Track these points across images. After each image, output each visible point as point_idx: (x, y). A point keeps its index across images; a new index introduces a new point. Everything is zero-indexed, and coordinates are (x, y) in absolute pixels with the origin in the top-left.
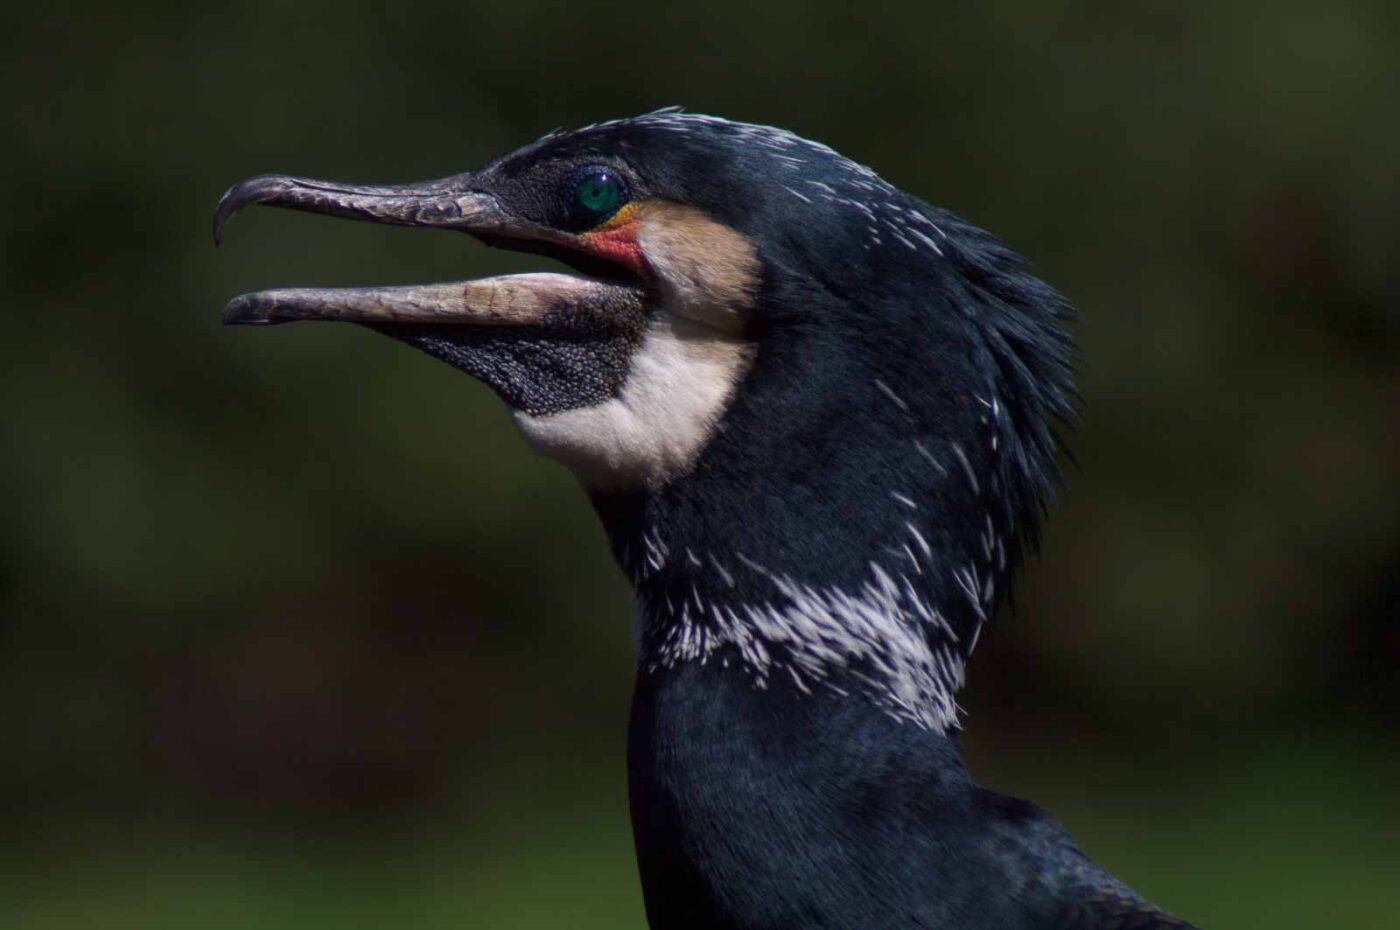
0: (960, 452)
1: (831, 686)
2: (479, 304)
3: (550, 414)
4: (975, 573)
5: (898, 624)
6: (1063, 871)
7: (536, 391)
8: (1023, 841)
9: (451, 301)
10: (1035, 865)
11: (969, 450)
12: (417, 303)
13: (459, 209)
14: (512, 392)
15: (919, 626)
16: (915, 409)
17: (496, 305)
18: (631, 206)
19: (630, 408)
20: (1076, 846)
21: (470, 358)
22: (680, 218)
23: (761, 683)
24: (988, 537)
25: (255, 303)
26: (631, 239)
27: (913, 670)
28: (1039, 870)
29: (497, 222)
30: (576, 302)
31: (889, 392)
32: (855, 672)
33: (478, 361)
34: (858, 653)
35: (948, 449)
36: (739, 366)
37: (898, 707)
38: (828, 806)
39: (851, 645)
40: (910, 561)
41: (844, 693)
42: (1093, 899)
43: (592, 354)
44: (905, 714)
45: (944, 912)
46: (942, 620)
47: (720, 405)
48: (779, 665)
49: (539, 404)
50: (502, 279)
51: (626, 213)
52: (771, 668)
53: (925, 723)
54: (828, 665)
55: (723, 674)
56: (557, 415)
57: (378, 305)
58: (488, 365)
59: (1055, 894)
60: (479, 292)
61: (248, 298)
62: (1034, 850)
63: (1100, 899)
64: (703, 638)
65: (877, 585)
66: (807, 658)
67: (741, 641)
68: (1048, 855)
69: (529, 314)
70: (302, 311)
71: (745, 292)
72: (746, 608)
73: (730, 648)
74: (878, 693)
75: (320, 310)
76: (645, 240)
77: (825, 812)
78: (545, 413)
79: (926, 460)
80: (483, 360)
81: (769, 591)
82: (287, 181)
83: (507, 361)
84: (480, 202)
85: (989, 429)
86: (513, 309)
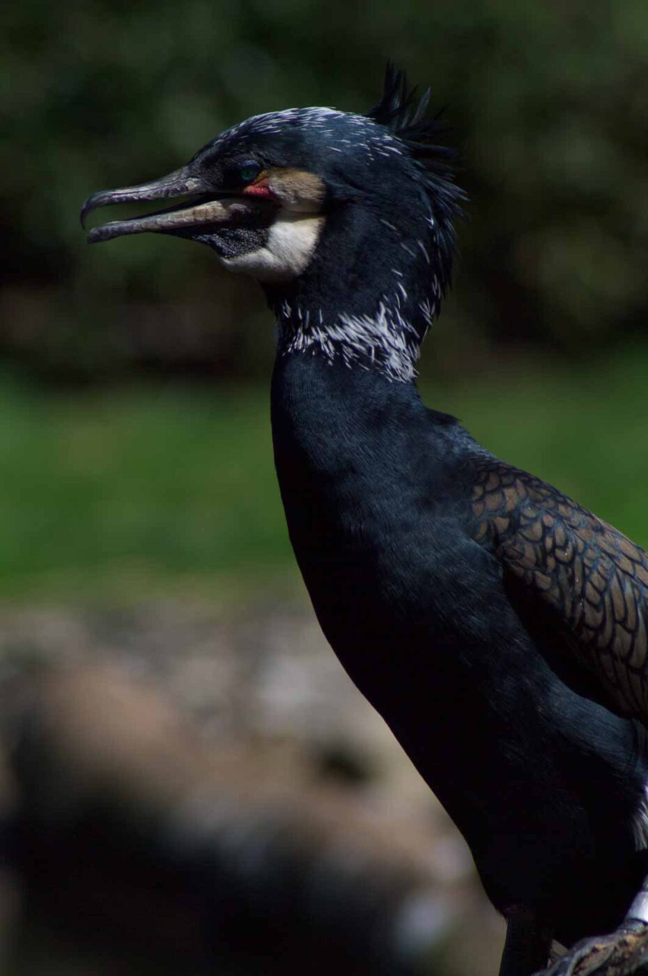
0: (421, 245)
1: (360, 365)
2: (200, 217)
3: (236, 256)
4: (428, 302)
6: (463, 446)
7: (229, 247)
8: (446, 434)
9: (187, 217)
10: (450, 444)
11: (425, 242)
12: (173, 221)
13: (187, 188)
15: (402, 333)
16: (400, 229)
17: (207, 216)
18: (264, 173)
19: (270, 251)
22: (286, 174)
23: (330, 363)
24: (434, 284)
25: (101, 232)
26: (265, 186)
28: (452, 446)
29: (204, 190)
31: (387, 223)
35: (415, 244)
36: (320, 225)
41: (367, 369)
42: (474, 457)
45: (408, 467)
46: (413, 328)
47: (313, 246)
48: (338, 354)
49: (230, 253)
50: (208, 205)
51: (262, 176)
52: (335, 356)
54: (360, 353)
55: (313, 359)
56: (239, 256)
59: (457, 456)
60: (199, 212)
61: (98, 231)
62: (451, 438)
63: (477, 457)
67: (322, 341)
69: (223, 218)
71: (320, 199)
72: (326, 327)
73: (317, 344)
74: (382, 367)
75: (130, 230)
76: (272, 186)
78: (233, 257)
79: (406, 252)
81: (337, 319)
84: (196, 182)
85: (431, 233)
86: (215, 217)
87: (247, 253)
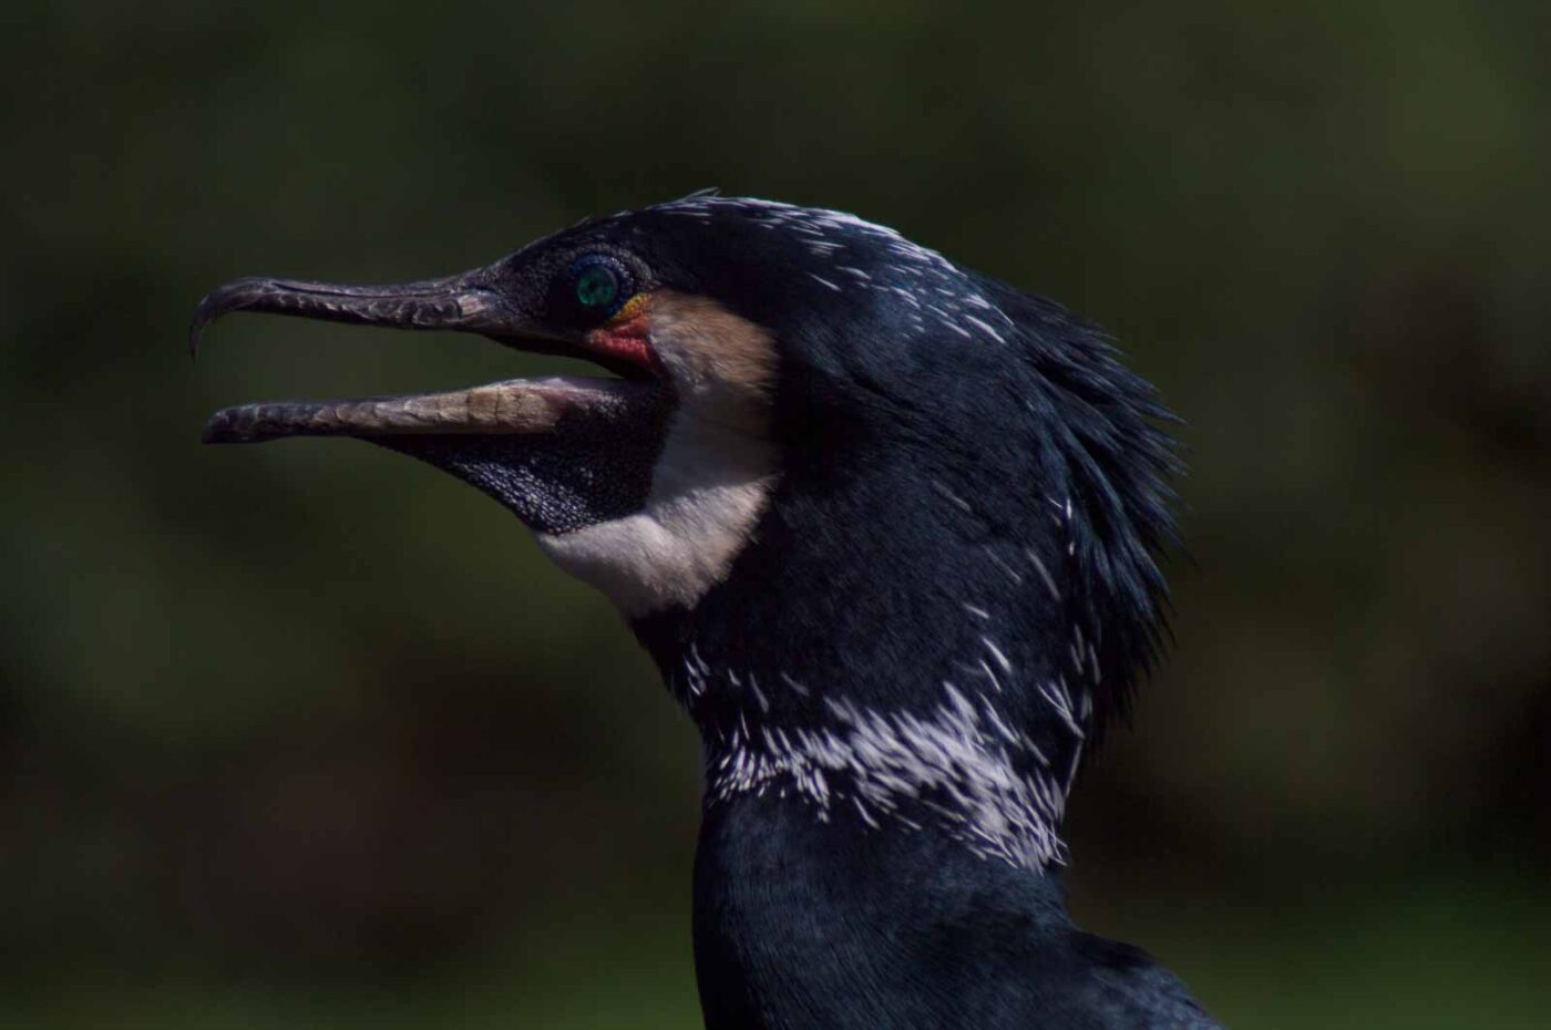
0: (1037, 561)
1: (903, 819)
2: (482, 412)
3: (574, 530)
4: (1065, 688)
5: (977, 749)
7: (557, 507)
8: (1129, 992)
9: (453, 409)
11: (1044, 556)
12: (414, 413)
13: (459, 309)
14: (528, 510)
15: (1003, 752)
16: (979, 512)
17: (501, 412)
18: (639, 298)
19: (658, 520)
20: (1190, 998)
21: (482, 473)
22: (693, 309)
23: (823, 816)
24: (1076, 647)
25: (233, 417)
26: (641, 334)
27: (997, 799)
29: (501, 322)
30: (587, 407)
31: (949, 494)
32: (928, 803)
33: (491, 477)
34: (931, 782)
35: (1023, 557)
37: (981, 842)
38: (903, 951)
39: (921, 773)
40: (988, 677)
41: (916, 826)
43: (615, 464)
44: (991, 851)
46: (1028, 740)
48: (841, 795)
49: (561, 522)
50: (507, 385)
51: (634, 306)
52: (832, 798)
53: (1015, 859)
54: (897, 795)
55: (781, 807)
56: (581, 531)
57: (371, 417)
58: (503, 482)
60: (482, 399)
61: (227, 413)
62: (1143, 1002)
64: (757, 767)
65: (952, 707)
66: (875, 788)
67: (797, 770)
68: (1158, 1007)
69: (539, 421)
70: (287, 426)
72: (801, 734)
73: (786, 778)
74: (957, 826)
75: (308, 424)
76: (655, 336)
77: (900, 958)
78: (569, 531)
79: (1000, 568)
80: (496, 475)
82: (269, 284)
83: (523, 476)
84: (483, 301)
85: (1064, 533)
86: (522, 417)
87: (602, 521)
